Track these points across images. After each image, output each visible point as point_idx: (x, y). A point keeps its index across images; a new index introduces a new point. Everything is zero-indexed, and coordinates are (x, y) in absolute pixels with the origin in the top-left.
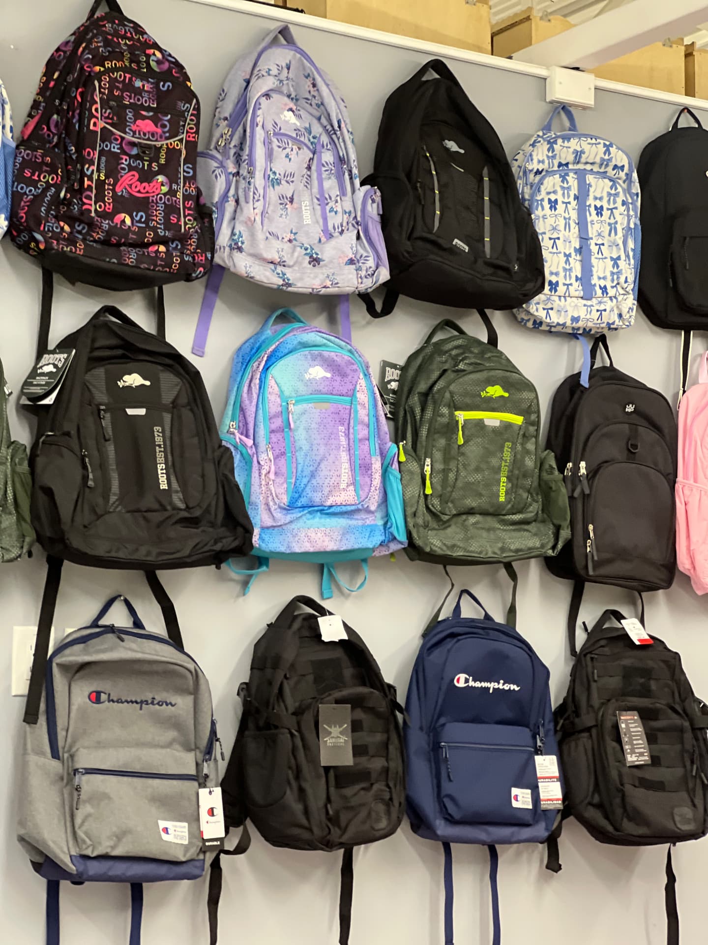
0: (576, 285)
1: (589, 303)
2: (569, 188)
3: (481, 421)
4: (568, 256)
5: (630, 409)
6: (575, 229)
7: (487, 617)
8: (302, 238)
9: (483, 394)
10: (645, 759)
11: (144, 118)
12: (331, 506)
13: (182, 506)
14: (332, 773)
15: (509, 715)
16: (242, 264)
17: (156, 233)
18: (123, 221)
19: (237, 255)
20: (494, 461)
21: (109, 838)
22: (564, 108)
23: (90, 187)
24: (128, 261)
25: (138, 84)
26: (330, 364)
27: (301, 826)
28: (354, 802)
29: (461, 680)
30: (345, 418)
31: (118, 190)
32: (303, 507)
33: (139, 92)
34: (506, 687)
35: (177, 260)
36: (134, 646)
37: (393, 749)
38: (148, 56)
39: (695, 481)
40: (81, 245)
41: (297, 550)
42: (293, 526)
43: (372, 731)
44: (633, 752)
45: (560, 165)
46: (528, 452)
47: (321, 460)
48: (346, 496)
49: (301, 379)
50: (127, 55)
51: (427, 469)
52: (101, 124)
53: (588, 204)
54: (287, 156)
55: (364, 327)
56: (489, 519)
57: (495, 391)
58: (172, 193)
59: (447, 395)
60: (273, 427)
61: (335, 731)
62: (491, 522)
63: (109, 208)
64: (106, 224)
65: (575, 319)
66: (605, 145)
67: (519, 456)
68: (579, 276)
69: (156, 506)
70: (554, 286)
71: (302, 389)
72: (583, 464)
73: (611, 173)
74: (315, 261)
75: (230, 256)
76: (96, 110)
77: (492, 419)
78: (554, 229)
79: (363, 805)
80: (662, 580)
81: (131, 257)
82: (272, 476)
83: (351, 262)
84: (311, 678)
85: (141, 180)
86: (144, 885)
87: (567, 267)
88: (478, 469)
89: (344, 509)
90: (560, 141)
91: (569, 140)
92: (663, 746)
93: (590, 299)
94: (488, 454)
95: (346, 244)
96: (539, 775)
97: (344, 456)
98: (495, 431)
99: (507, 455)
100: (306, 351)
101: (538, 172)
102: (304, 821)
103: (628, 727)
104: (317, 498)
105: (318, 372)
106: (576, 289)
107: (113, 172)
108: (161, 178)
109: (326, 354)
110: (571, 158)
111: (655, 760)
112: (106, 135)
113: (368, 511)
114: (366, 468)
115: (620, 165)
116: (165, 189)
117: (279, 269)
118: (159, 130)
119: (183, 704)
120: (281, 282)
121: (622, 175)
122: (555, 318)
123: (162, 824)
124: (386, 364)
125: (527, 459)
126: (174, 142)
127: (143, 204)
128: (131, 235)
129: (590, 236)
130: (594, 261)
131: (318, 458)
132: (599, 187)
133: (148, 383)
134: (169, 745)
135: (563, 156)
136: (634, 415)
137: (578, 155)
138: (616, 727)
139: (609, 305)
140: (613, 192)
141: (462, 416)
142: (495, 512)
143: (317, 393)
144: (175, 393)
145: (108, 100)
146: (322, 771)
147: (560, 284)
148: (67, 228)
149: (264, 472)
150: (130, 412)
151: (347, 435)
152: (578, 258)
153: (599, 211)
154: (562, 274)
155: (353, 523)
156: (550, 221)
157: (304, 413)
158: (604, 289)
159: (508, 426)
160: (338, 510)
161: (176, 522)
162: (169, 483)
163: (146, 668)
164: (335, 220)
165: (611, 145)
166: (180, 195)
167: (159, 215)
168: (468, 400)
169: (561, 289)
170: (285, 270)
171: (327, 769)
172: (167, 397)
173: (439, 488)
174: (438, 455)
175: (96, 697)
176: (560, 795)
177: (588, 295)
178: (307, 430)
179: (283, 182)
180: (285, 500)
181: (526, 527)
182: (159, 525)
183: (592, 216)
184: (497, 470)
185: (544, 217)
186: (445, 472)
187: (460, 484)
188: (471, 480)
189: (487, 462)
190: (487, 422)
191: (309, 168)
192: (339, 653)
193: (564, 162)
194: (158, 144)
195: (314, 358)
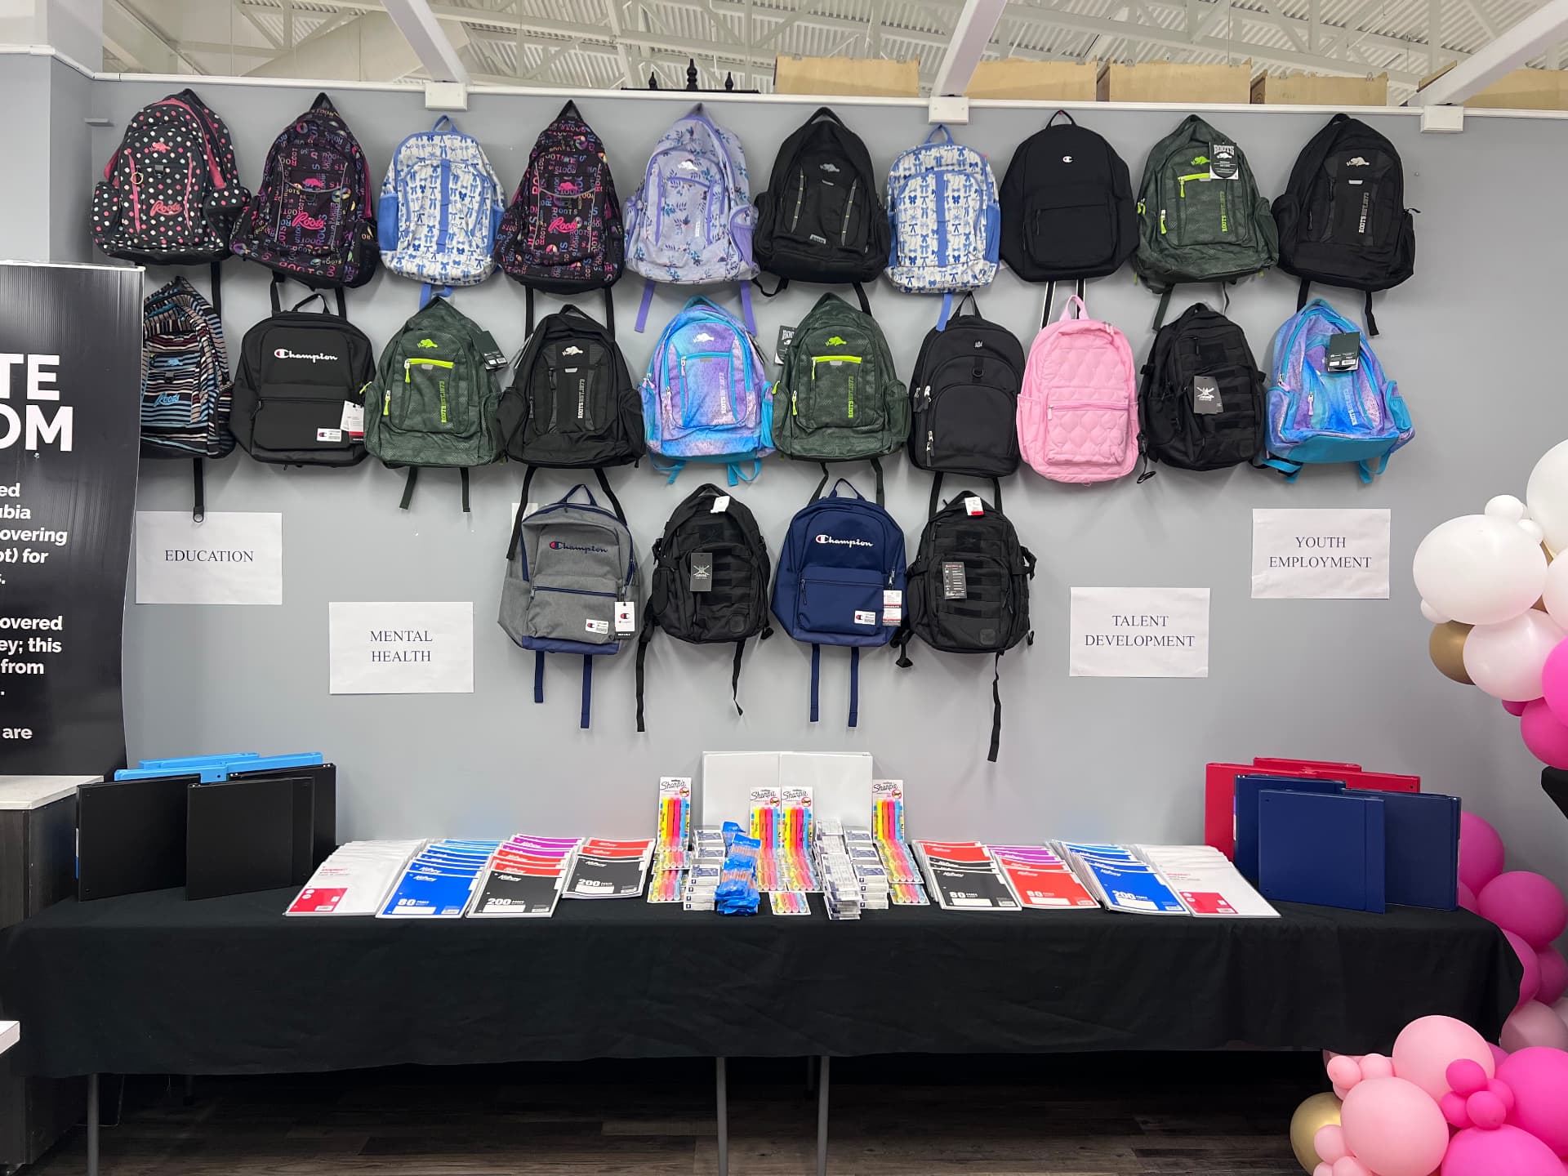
0: (932, 257)
1: (944, 269)
2: (927, 186)
3: (827, 363)
4: (924, 237)
5: (979, 345)
6: (933, 216)
7: (860, 497)
8: (693, 248)
9: (827, 344)
10: (963, 594)
11: (566, 181)
12: (716, 426)
13: (592, 429)
14: (699, 596)
15: (867, 563)
16: (644, 269)
17: (571, 255)
18: (552, 250)
19: (640, 263)
20: (841, 390)
21: (547, 627)
22: (941, 126)
23: (533, 232)
24: (555, 275)
25: (566, 160)
26: (712, 331)
27: (676, 628)
28: (719, 614)
29: (822, 539)
30: (725, 367)
31: (549, 230)
32: (694, 427)
33: (566, 165)
34: (862, 544)
35: (588, 271)
36: (576, 515)
37: (754, 583)
38: (575, 141)
39: (1030, 396)
40: (524, 268)
41: (689, 454)
42: (687, 439)
43: (739, 570)
44: (951, 589)
45: (927, 169)
46: (868, 382)
47: (706, 396)
48: (727, 419)
49: (691, 343)
50: (563, 142)
51: (794, 399)
52: (540, 189)
53: (946, 195)
54: (679, 192)
55: (767, 304)
56: (845, 430)
57: (836, 341)
58: (584, 227)
59: (805, 347)
60: (672, 375)
61: (702, 570)
62: (846, 432)
63: (542, 242)
64: (538, 253)
65: (932, 283)
66: (958, 150)
67: (860, 386)
68: (936, 250)
69: (576, 429)
70: (913, 260)
71: (692, 349)
72: (928, 388)
73: (969, 170)
74: (697, 262)
75: (637, 265)
76: (536, 181)
77: (836, 361)
78: (913, 217)
79: (724, 617)
80: (1005, 469)
81: (557, 272)
82: (669, 408)
83: (722, 260)
84: (697, 535)
85: (565, 222)
86: (593, 657)
87: (924, 244)
88: (828, 397)
89: (726, 427)
90: (923, 152)
91: (930, 150)
92: (986, 587)
93: (945, 266)
94: (835, 385)
95: (721, 248)
96: (885, 602)
97: (723, 392)
98: (838, 368)
99: (851, 385)
100: (694, 324)
101: (905, 177)
102: (678, 625)
103: (950, 573)
104: (704, 421)
105: (704, 337)
106: (932, 259)
107: (548, 219)
108: (578, 219)
109: (708, 324)
110: (933, 163)
111: (971, 595)
112: (543, 196)
113: (745, 427)
114: (742, 400)
115: (973, 162)
116: (579, 225)
117: (672, 270)
118: (576, 188)
119: (612, 550)
120: (671, 278)
121: (978, 169)
122: (915, 284)
123: (589, 621)
124: (782, 328)
125: (867, 387)
126: (587, 194)
127: (567, 237)
128: (555, 258)
129: (947, 219)
130: (949, 237)
131: (703, 395)
132: (955, 182)
133: (581, 352)
134: (604, 576)
135: (927, 162)
136: (983, 350)
137: (938, 160)
138: (940, 572)
139: (960, 268)
140: (968, 183)
141: (815, 360)
142: (848, 425)
143: (703, 353)
144: (598, 357)
145: (544, 173)
146: (692, 595)
147: (918, 258)
148: (519, 258)
149: (663, 405)
150: (567, 371)
151: (726, 378)
152: (935, 236)
153: (956, 200)
154: (919, 250)
155: (734, 436)
156: (910, 212)
157: (692, 365)
158: (957, 258)
159: (848, 365)
160: (721, 428)
161: (586, 440)
162: (584, 415)
163: (581, 528)
164: (714, 232)
165: (964, 149)
166: (589, 228)
167: (575, 243)
168: (818, 349)
169: (919, 262)
170: (676, 270)
171: (695, 593)
172: (593, 360)
173: (803, 410)
174: (802, 388)
175: (556, 546)
176: (899, 617)
177: (942, 263)
178: (695, 376)
179: (677, 210)
180: (681, 422)
181: (875, 435)
182: (578, 440)
183: (949, 204)
184: (846, 396)
185: (905, 210)
186: (808, 399)
187: (817, 407)
188: (825, 403)
189: (835, 391)
190: (832, 363)
191: (705, 198)
192: (723, 520)
193: (929, 167)
194: (575, 197)
195: (701, 328)
